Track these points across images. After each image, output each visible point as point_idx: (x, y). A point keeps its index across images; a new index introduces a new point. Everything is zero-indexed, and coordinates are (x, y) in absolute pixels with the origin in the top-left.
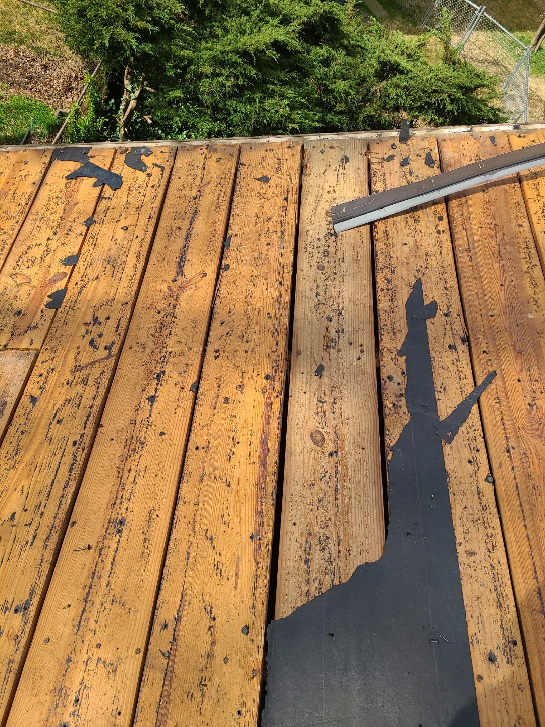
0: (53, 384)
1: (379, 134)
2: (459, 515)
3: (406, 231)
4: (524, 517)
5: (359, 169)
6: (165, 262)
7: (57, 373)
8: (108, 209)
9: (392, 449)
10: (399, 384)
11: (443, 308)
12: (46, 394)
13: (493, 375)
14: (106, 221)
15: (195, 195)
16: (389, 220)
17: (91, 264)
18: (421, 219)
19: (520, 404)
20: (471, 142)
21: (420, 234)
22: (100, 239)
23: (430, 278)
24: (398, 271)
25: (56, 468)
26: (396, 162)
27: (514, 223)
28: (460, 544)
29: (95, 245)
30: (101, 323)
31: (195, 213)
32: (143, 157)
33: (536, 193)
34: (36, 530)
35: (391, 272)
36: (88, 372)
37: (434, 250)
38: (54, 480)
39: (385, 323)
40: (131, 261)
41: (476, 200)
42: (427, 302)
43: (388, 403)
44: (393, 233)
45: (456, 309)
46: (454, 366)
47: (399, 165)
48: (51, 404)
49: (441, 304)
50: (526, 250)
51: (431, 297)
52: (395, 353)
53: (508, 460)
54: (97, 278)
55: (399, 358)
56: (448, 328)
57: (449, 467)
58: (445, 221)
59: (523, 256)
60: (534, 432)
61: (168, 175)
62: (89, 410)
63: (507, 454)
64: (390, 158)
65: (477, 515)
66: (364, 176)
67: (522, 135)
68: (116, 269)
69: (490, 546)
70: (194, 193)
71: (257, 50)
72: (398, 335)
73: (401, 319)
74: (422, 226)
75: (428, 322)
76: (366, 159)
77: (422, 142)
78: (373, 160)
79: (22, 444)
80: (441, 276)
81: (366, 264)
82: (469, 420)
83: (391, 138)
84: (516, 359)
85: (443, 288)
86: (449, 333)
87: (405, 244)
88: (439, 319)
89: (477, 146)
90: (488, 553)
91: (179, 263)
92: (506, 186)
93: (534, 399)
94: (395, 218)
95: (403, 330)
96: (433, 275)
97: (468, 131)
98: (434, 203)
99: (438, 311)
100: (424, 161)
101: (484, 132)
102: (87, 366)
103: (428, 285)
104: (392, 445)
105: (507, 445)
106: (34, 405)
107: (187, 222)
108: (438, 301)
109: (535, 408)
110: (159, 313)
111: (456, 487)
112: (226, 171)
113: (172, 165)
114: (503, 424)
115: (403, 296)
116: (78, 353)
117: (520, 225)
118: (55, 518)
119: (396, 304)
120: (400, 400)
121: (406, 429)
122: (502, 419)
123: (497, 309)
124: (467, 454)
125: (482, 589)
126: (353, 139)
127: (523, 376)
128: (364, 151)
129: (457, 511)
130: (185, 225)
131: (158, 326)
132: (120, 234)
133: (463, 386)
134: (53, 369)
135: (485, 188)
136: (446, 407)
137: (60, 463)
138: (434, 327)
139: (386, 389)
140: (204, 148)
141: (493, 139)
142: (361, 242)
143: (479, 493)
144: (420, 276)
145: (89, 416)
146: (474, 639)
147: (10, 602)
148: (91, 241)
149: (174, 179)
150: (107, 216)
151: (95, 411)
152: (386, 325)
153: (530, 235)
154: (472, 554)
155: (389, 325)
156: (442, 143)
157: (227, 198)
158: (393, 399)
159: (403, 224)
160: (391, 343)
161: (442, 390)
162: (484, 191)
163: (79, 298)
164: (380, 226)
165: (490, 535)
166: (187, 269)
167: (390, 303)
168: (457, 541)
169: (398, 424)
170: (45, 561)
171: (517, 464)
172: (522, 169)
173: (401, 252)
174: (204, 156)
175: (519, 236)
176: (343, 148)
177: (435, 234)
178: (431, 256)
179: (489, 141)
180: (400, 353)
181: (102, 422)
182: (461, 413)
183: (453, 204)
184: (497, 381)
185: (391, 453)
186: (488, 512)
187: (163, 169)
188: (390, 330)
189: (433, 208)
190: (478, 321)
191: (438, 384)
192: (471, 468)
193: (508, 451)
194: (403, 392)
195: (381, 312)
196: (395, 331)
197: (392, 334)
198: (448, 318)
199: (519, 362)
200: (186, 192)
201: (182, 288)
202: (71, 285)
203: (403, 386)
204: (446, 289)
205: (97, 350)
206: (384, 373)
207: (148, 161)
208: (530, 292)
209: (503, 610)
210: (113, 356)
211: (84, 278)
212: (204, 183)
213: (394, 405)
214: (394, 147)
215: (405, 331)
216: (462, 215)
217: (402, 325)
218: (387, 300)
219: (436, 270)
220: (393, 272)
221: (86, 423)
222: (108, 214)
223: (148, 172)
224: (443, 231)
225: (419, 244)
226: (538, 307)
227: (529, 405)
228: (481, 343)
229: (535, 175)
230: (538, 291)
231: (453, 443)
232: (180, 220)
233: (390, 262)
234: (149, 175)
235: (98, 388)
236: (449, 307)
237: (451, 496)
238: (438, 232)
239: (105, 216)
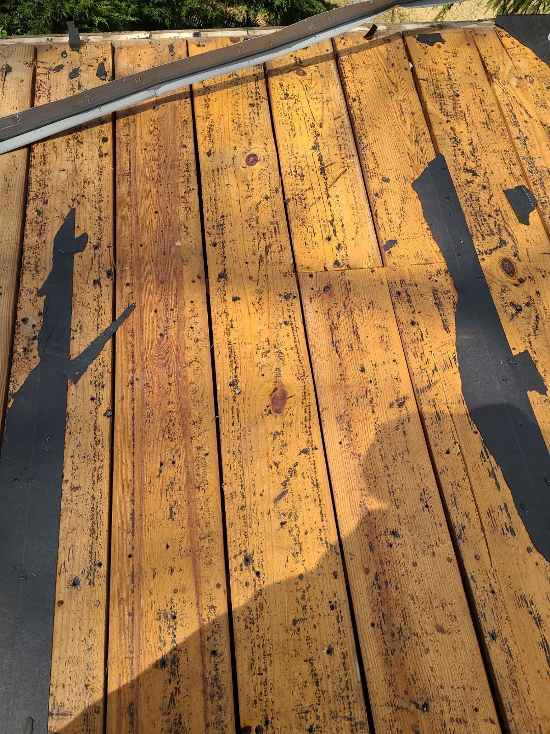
1: (50, 38)
2: (71, 453)
3: (66, 155)
4: (134, 445)
5: (22, 81)
9: (14, 396)
10: (34, 326)
11: (93, 240)
13: (130, 309)
16: (49, 142)
18: (84, 140)
19: (152, 335)
20: (149, 51)
21: (81, 158)
23: (85, 208)
24: (51, 202)
26: (65, 72)
27: (179, 144)
28: (66, 482)
33: (206, 110)
35: (44, 203)
37: (92, 175)
39: (29, 260)
41: (143, 118)
42: (78, 234)
43: (19, 349)
44: (51, 158)
45: (107, 240)
46: (95, 303)
47: (67, 76)
49: (92, 236)
50: (186, 173)
51: (82, 228)
52: (35, 293)
53: (131, 392)
55: (38, 298)
56: (95, 262)
57: (70, 408)
58: (110, 143)
59: (182, 180)
60: (160, 361)
63: (130, 387)
64: (58, 69)
65: (90, 450)
66: (27, 90)
67: (201, 44)
69: (95, 479)
72: (42, 273)
73: (47, 255)
74: (84, 149)
75: (76, 256)
76: (31, 69)
77: (96, 50)
78: (38, 71)
80: (97, 205)
81: (16, 194)
82: (100, 357)
83: (63, 44)
84: (157, 290)
85: (97, 218)
86: (96, 267)
87: (64, 170)
88: (88, 251)
89: (154, 56)
90: (92, 486)
92: (177, 102)
93: (166, 328)
94: (55, 140)
95: (48, 267)
96: (88, 205)
97: (147, 38)
98: (100, 121)
99: (89, 243)
100: (95, 72)
101: (164, 40)
103: (82, 216)
104: (15, 391)
105: (133, 377)
108: (90, 233)
109: (165, 338)
111: (73, 426)
114: (133, 356)
115: (53, 228)
117: (185, 146)
119: (44, 238)
120: (32, 344)
121: (33, 373)
122: (133, 352)
123: (148, 237)
124: (91, 391)
125: (80, 520)
126: (19, 44)
127: (161, 307)
128: (30, 59)
129: (70, 449)
133: (100, 322)
135: (155, 104)
136: (78, 346)
138: (81, 261)
139: (19, 333)
141: (171, 48)
142: (14, 168)
143: (95, 429)
144: (75, 206)
146: (62, 568)
152: (29, 263)
153: (193, 157)
154: (77, 488)
155: (33, 262)
156: (117, 51)
158: (24, 344)
159: (64, 146)
160: (31, 282)
161: (78, 328)
162: (154, 108)
164: (38, 149)
165: (97, 468)
167: (37, 238)
168: (64, 479)
169: (26, 369)
171: (137, 395)
172: (195, 81)
173: (57, 179)
175: (182, 158)
176: (6, 55)
177: (97, 158)
178: (89, 182)
179: (167, 50)
180: (40, 293)
182: (93, 350)
183: (121, 123)
184: (135, 314)
185: (12, 400)
186: (100, 446)
188: (33, 267)
189: (98, 127)
190: (127, 251)
191: (75, 322)
192: (92, 405)
193: (132, 384)
194: (37, 334)
195: (26, 249)
196: (38, 268)
197: (35, 272)
198: (97, 251)
199: (159, 292)
203: (38, 328)
204: (100, 218)
206: (21, 315)
208: (182, 219)
209: (95, 537)
213: (25, 349)
214: (64, 55)
215: (50, 268)
216: (128, 135)
217: (48, 262)
218: (35, 234)
219: (92, 198)
220: (45, 203)
224: (106, 154)
225: (78, 170)
226: (187, 234)
227: (161, 335)
228: (126, 275)
229: (207, 90)
230: (190, 217)
231: (80, 382)
233: (44, 191)
236: (100, 239)
237: (67, 435)
238: (101, 156)
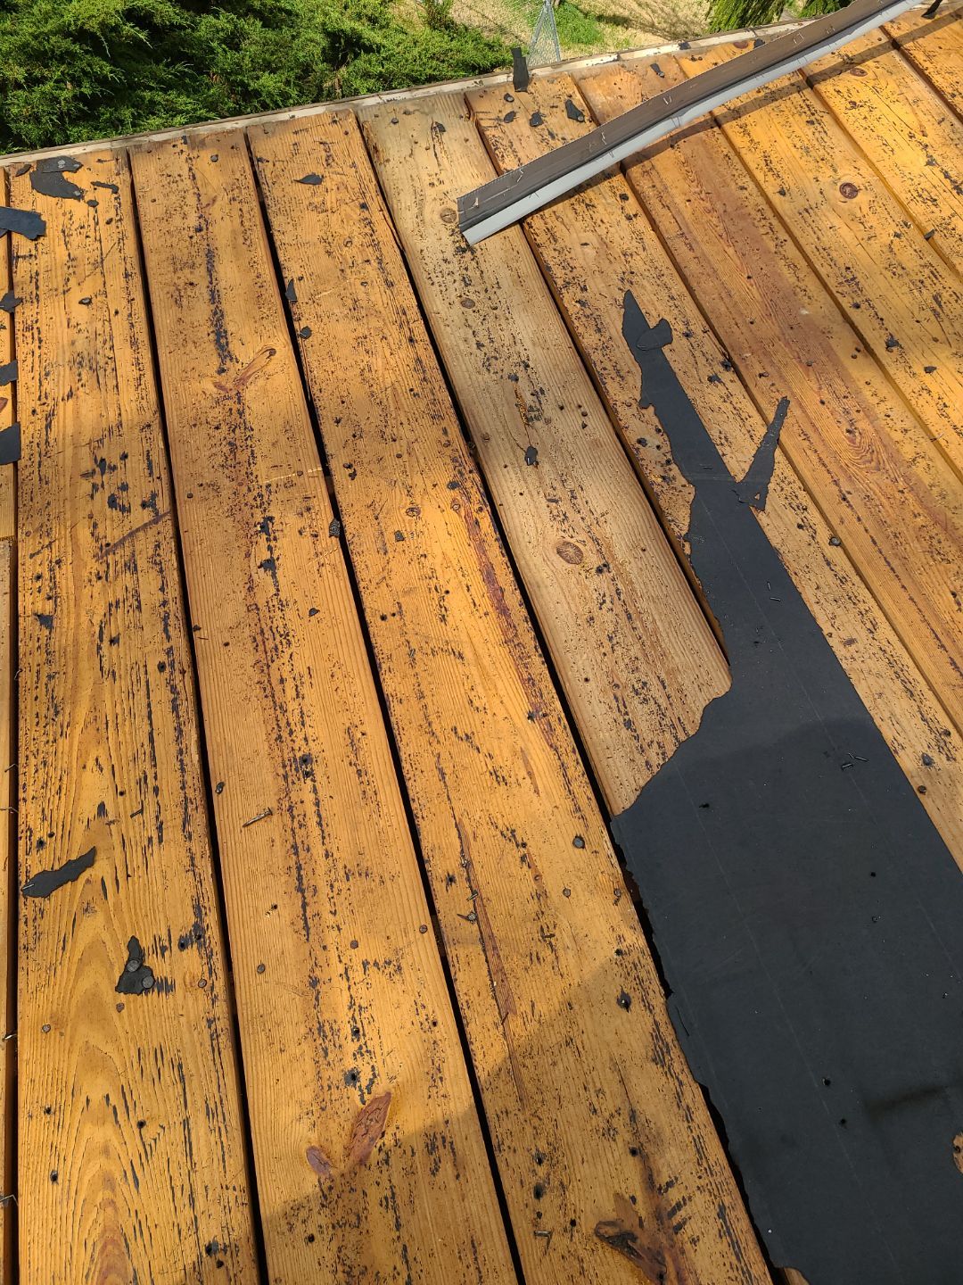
0: (71, 584)
1: (478, 81)
2: (813, 600)
3: (579, 225)
4: (897, 576)
5: (467, 140)
6: (190, 345)
7: (70, 567)
8: (37, 274)
9: (686, 537)
10: (658, 447)
11: (678, 328)
12: (65, 606)
13: (783, 406)
14: (42, 298)
15: (197, 224)
16: (547, 212)
17: (47, 374)
18: (595, 202)
19: (836, 434)
20: (626, 76)
21: (603, 226)
22: (44, 329)
23: (643, 287)
24: (590, 285)
25: (145, 712)
26: (522, 122)
27: (733, 186)
28: (830, 635)
29: (40, 341)
30: (114, 468)
31: (210, 256)
32: (66, 175)
33: (747, 139)
34: (157, 817)
35: (582, 289)
36: (128, 551)
37: (633, 245)
38: (151, 734)
39: (603, 365)
40: (124, 355)
41: (665, 160)
42: (652, 323)
43: (654, 477)
44: (560, 230)
45: (698, 326)
46: (728, 404)
47: (528, 125)
48: (84, 619)
49: (673, 321)
50: (763, 222)
51: (654, 313)
52: (635, 406)
53: (849, 510)
54: (70, 395)
55: (644, 411)
56: (697, 354)
57: (775, 542)
58: (632, 200)
59: (762, 231)
60: (868, 465)
61: (129, 199)
62: (162, 610)
63: (844, 503)
64: (510, 117)
65: (838, 592)
66: (480, 151)
67: (696, 57)
68: (101, 373)
69: (869, 625)
70: (193, 221)
72: (629, 378)
73: (623, 354)
74: (601, 212)
75: (666, 349)
76: (471, 124)
77: (550, 86)
78: (484, 124)
79: (59, 693)
80: (659, 282)
81: (536, 283)
82: (777, 472)
83: (499, 85)
84: (808, 376)
85: (667, 298)
86: (702, 361)
87: (586, 244)
88: (679, 342)
89: (636, 81)
90: (871, 635)
91: (217, 342)
92: (702, 134)
93: (851, 422)
94: (554, 208)
95: (633, 369)
96: (645, 283)
97: (614, 61)
98: (606, 175)
99: (674, 332)
100: (565, 114)
101: (641, 60)
102: (122, 542)
103: (645, 298)
104: (683, 533)
105: (841, 491)
106: (50, 627)
107: (203, 270)
108: (667, 318)
109: (857, 434)
110: (217, 428)
111: (795, 565)
112: (238, 175)
113: (129, 180)
114: (824, 465)
115: (614, 321)
116: (95, 525)
117: (743, 188)
118: (183, 788)
119: (607, 335)
120: (670, 470)
121: (694, 508)
122: (820, 459)
123: (756, 312)
124: (792, 518)
125: (881, 681)
126: (438, 94)
127: (826, 396)
128: (464, 112)
129: (809, 595)
130: (199, 276)
131: (226, 449)
132: (81, 314)
133: (750, 428)
134: (58, 562)
135: (672, 141)
136: (738, 461)
137: (149, 705)
138: (677, 355)
139: (643, 459)
140: (178, 143)
141: (656, 68)
142: (515, 253)
143: (828, 564)
144: (628, 287)
145: (166, 619)
146: (896, 745)
147: (165, 936)
148: (28, 334)
149: (144, 205)
150: (41, 287)
151: (175, 608)
152: (605, 369)
153: (761, 200)
154: (851, 642)
155: (608, 365)
156: (582, 83)
157: (258, 219)
158: (659, 470)
159: (571, 214)
160: (626, 391)
161: (723, 441)
162: (672, 146)
163: (52, 436)
164: (537, 222)
165: (864, 612)
166: (235, 347)
167: (598, 336)
168: (825, 632)
169: (680, 502)
170: (198, 856)
171: (862, 512)
172: (714, 104)
173: (585, 258)
174: (184, 156)
175: (747, 203)
176: (427, 110)
177: (625, 222)
178: (631, 255)
179: (651, 72)
180: (643, 405)
181: (194, 622)
182: (762, 465)
183: (635, 171)
184: (794, 410)
185: (687, 546)
186: (850, 584)
187: (115, 189)
188: (614, 375)
189: (606, 183)
190: (738, 336)
191: (714, 433)
192: (804, 535)
193: (844, 499)
194: (669, 456)
195: (591, 352)
196: (622, 374)
197: (618, 379)
198: (692, 340)
199: (813, 377)
200: (177, 221)
201: (242, 381)
202: (24, 417)
203: (667, 448)
204: (673, 298)
205: (129, 511)
206: (632, 437)
207: (81, 179)
208: (793, 280)
209: (917, 698)
210: (165, 515)
211: (44, 400)
212: (204, 201)
213: (664, 478)
214: (510, 99)
215: (637, 370)
216: (654, 186)
217: (630, 365)
218: (593, 332)
219: (647, 273)
220: (584, 289)
221: (166, 630)
222: (41, 283)
223: (87, 198)
224: (635, 216)
225: (608, 241)
226: (809, 298)
227: (848, 431)
228: (752, 367)
229: (736, 113)
230: (801, 276)
231: (768, 507)
232: (187, 271)
233: (573, 275)
234: (93, 204)
235: (161, 571)
236: (687, 324)
237: (793, 577)
238: (629, 218)
239: (37, 288)
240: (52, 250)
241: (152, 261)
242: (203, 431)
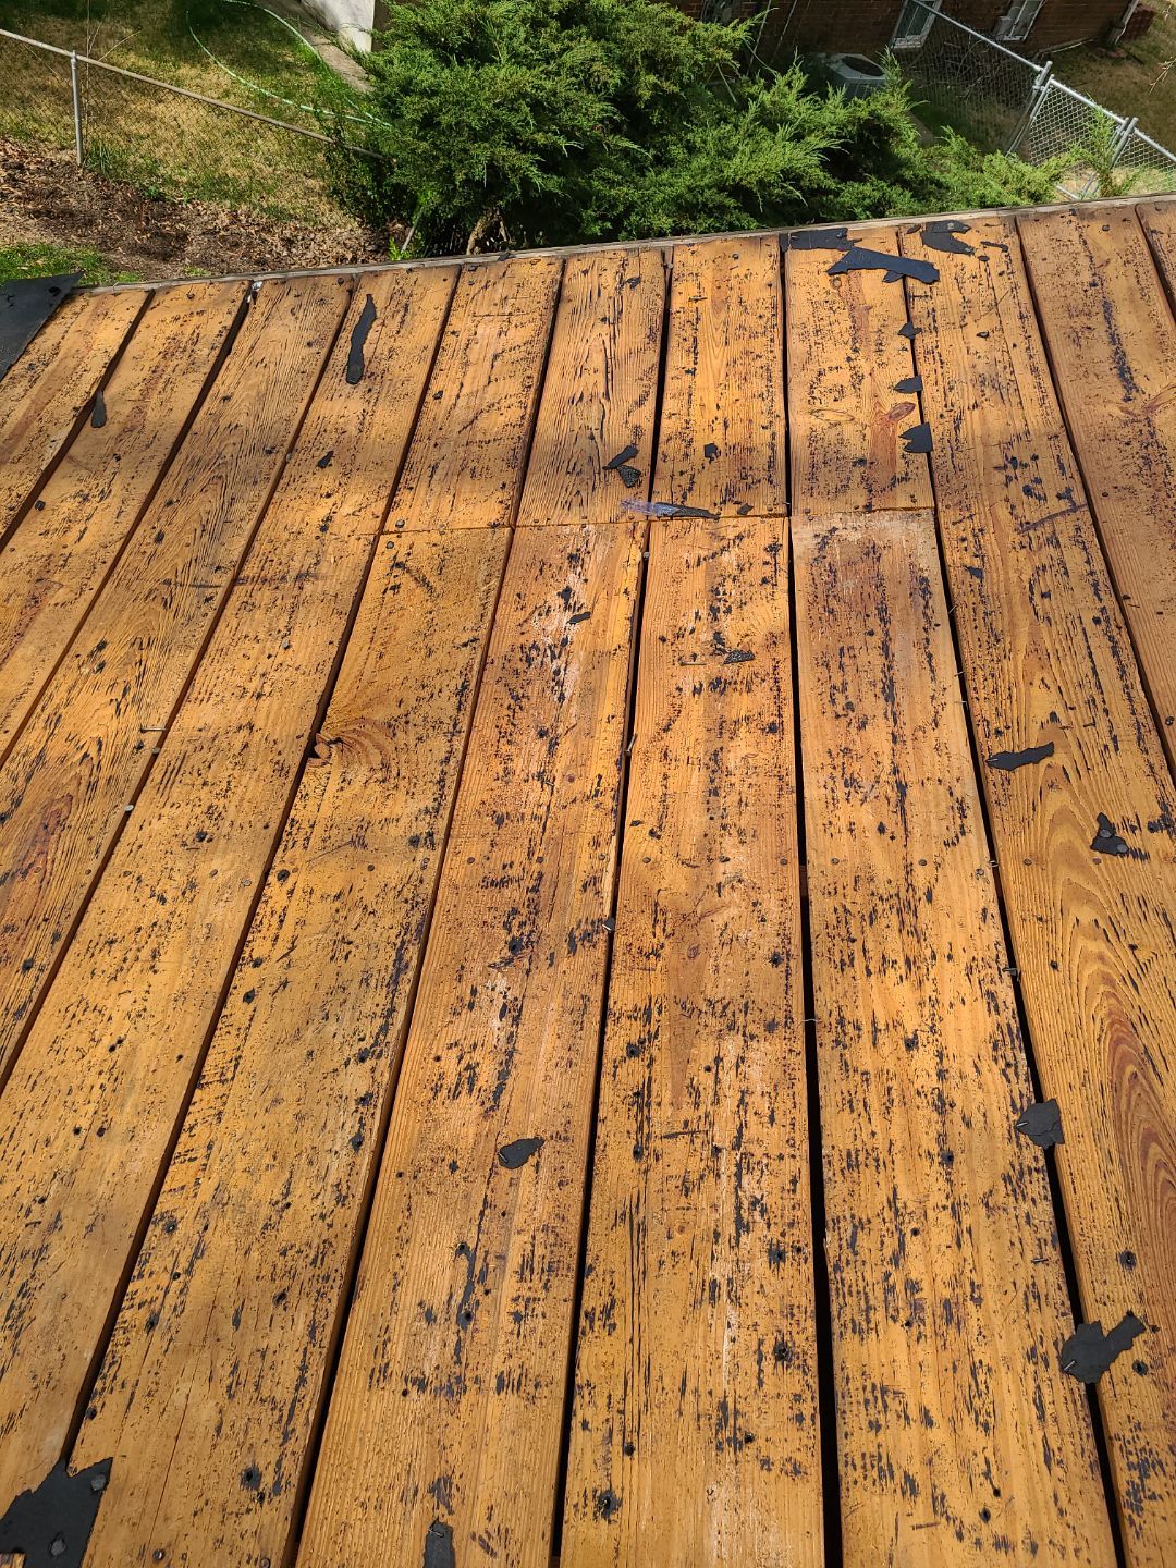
0: (996, 548)
6: (1092, 377)
7: (993, 536)
8: (934, 310)
12: (993, 564)
14: (940, 329)
15: (1091, 280)
17: (951, 389)
22: (944, 354)
25: (1085, 652)
29: (942, 362)
30: (1026, 466)
31: (1107, 308)
32: (955, 235)
34: (1111, 732)
36: (1049, 530)
38: (1094, 669)
40: (1025, 379)
48: (1013, 576)
54: (976, 406)
61: (1020, 256)
62: (1091, 578)
68: (1004, 391)
70: (1087, 277)
71: (761, 182)
79: (998, 626)
91: (1121, 375)
102: (1042, 521)
106: (982, 578)
107: (1100, 317)
110: (1128, 444)
112: (1131, 243)
113: (1018, 241)
116: (1013, 507)
118: (1133, 714)
130: (1098, 321)
131: (1140, 462)
132: (980, 345)
134: (981, 531)
137: (1088, 647)
140: (1067, 214)
145: (1095, 585)
147: (1134, 819)
148: (930, 357)
149: (1034, 263)
150: (939, 321)
151: (1102, 578)
157: (1155, 279)
163: (961, 436)
166: (1139, 380)
170: (1157, 768)
174: (1073, 225)
181: (1123, 591)
187: (1005, 248)
200: (1070, 277)
201: (1150, 408)
202: (931, 418)
205: (1045, 499)
207: (971, 239)
210: (1083, 506)
211: (950, 408)
212: (1097, 262)
221: (1096, 593)
222: (938, 318)
223: (978, 254)
232: (1083, 318)
234: (984, 259)
235: (1085, 549)
239: (935, 321)
240: (945, 295)
241: (1046, 309)
242: (1113, 446)
